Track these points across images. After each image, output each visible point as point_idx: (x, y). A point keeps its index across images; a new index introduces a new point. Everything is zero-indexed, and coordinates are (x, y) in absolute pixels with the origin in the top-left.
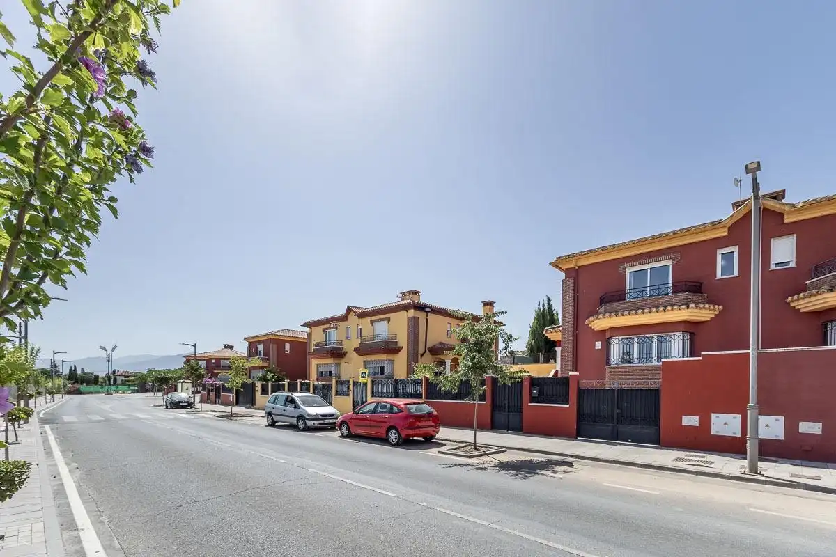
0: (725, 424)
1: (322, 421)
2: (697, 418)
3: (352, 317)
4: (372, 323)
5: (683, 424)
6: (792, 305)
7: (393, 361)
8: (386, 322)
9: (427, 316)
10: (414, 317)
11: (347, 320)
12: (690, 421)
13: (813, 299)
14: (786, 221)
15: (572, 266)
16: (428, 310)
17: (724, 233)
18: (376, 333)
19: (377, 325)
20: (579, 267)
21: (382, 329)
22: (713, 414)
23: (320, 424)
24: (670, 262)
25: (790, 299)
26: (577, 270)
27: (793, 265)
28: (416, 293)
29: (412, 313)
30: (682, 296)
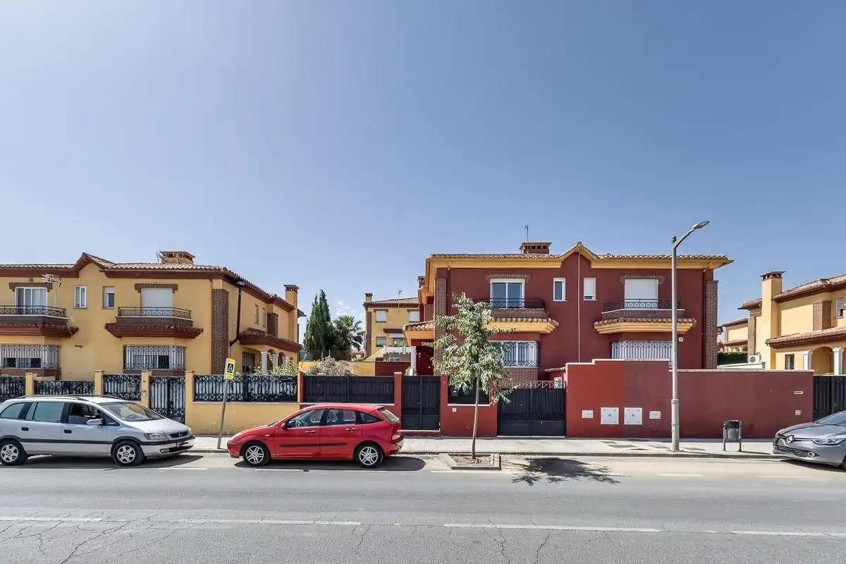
0: (609, 416)
1: (174, 445)
2: (592, 412)
3: (90, 273)
4: (139, 288)
5: (583, 417)
6: (596, 328)
7: (184, 348)
8: (170, 291)
9: (240, 292)
10: (223, 290)
11: (77, 276)
12: (587, 414)
13: (613, 325)
14: (593, 267)
15: (445, 266)
16: (241, 283)
17: (558, 266)
18: (146, 304)
19: (147, 293)
20: (451, 269)
21: (159, 301)
22: (602, 408)
23: (171, 450)
24: (522, 281)
25: (596, 323)
26: (449, 271)
27: (594, 299)
28: (187, 257)
29: (219, 284)
30: (532, 311)
